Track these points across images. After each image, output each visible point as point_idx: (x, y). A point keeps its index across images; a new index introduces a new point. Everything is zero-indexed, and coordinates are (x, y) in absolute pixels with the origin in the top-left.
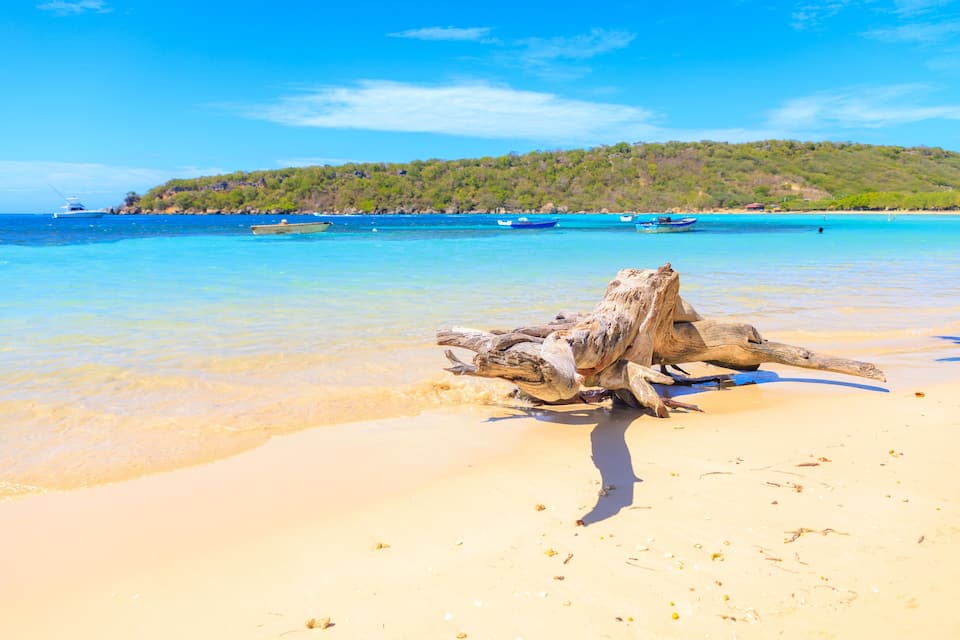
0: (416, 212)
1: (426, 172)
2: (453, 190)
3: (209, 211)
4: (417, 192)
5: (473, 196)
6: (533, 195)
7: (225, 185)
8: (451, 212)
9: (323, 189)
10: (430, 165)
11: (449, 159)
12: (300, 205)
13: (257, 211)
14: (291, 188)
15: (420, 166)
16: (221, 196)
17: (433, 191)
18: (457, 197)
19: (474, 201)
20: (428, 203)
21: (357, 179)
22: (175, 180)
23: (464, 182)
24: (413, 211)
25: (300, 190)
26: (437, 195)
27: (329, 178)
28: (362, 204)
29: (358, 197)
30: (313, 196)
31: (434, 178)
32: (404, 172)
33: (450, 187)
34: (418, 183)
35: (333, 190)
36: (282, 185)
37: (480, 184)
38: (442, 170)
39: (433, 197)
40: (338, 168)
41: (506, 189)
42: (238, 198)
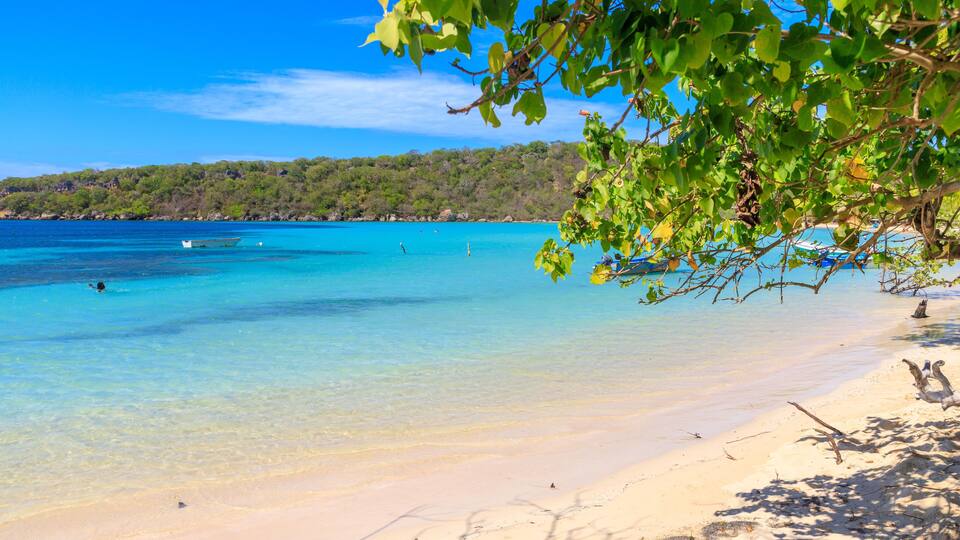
0: (293, 219)
1: (311, 172)
2: (339, 193)
3: (44, 216)
4: (297, 194)
5: (363, 201)
6: (432, 200)
7: (69, 185)
8: (334, 218)
9: (187, 190)
10: (315, 164)
11: (339, 158)
12: (156, 209)
13: (103, 216)
14: (149, 188)
15: (304, 165)
16: (62, 198)
17: (314, 195)
18: (343, 201)
19: (362, 206)
20: (309, 208)
21: (229, 179)
22: (10, 179)
23: (354, 183)
24: (290, 217)
25: (158, 192)
26: (320, 199)
27: (196, 177)
28: (232, 208)
29: (228, 201)
30: (174, 199)
31: (320, 179)
32: (285, 172)
33: (336, 190)
34: (300, 185)
35: (199, 192)
36: (138, 185)
37: (372, 186)
38: (329, 170)
39: (314, 201)
40: (209, 166)
41: (400, 192)
42: (82, 201)
